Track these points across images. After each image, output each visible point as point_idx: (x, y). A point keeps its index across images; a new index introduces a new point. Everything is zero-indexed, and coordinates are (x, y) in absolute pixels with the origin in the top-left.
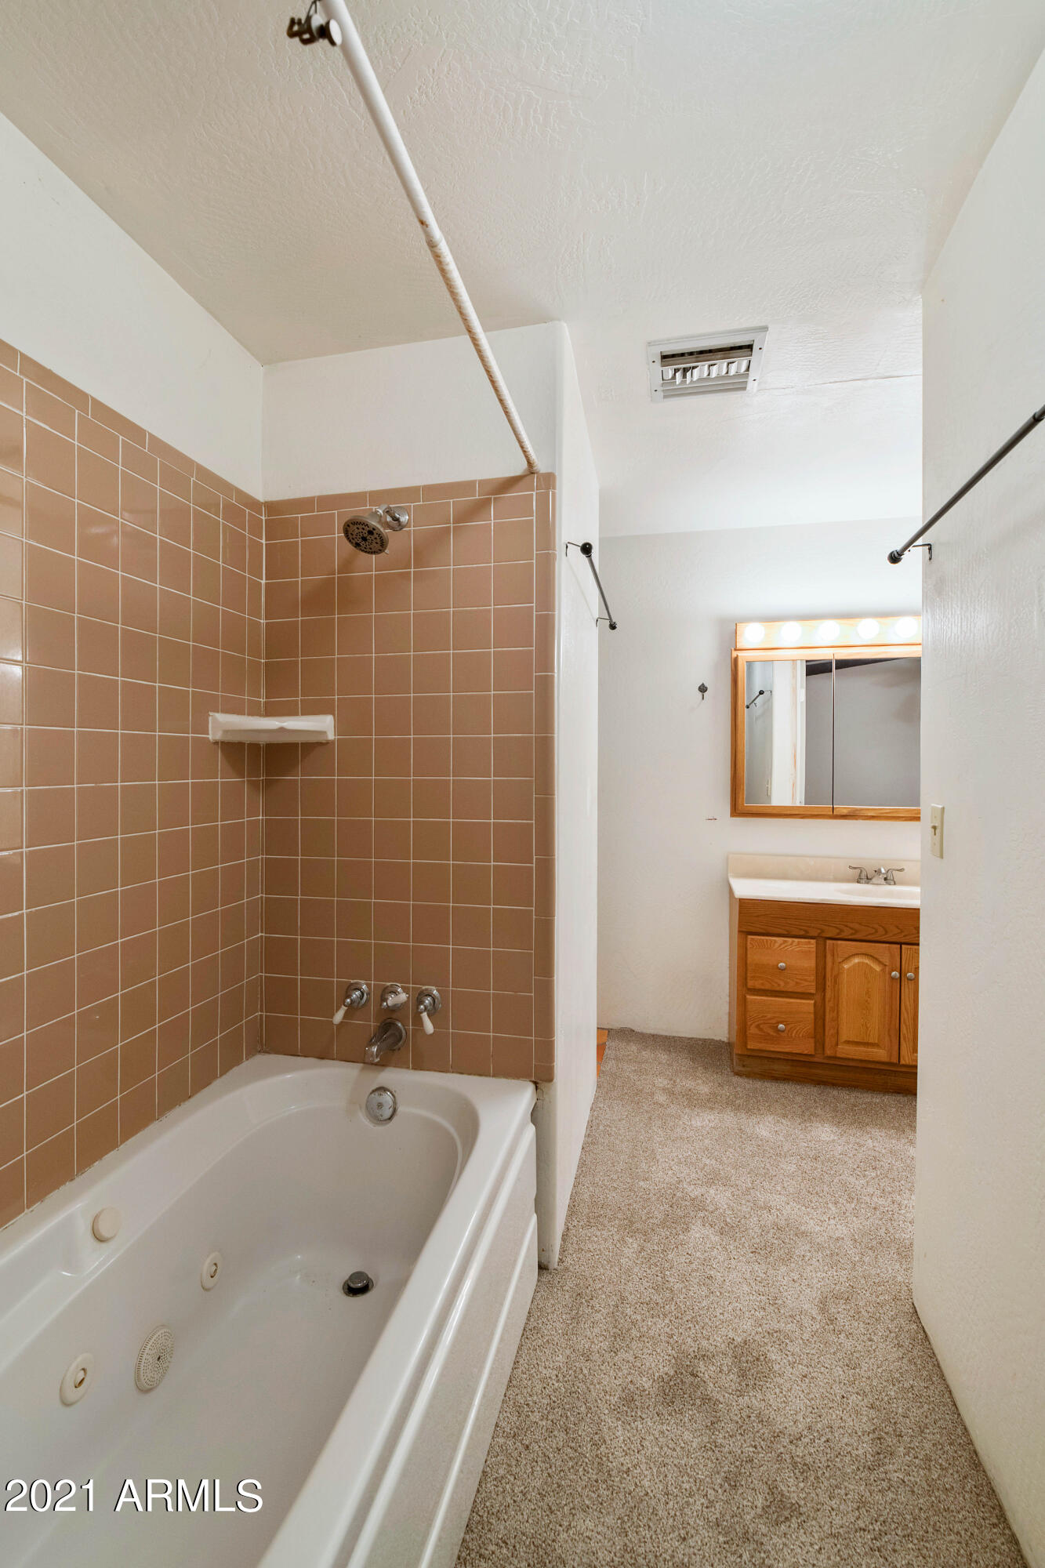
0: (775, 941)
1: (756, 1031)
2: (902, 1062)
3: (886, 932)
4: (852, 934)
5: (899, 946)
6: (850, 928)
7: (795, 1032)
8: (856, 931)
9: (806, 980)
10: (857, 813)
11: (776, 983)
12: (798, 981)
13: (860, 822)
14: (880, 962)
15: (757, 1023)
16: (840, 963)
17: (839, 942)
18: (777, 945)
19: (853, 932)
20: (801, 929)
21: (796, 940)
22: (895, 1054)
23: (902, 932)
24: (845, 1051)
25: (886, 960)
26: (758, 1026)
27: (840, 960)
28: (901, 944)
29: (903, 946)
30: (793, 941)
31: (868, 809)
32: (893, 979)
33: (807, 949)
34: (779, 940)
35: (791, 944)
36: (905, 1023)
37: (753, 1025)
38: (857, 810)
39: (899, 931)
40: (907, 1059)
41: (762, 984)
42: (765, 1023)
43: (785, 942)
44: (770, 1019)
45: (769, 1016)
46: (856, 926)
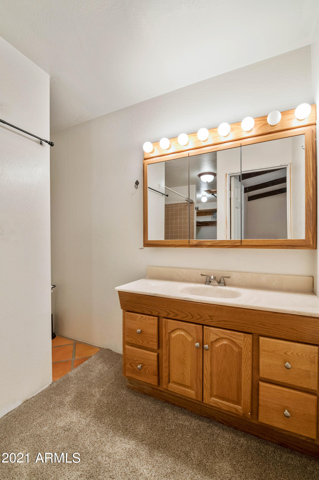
0: (137, 316)
1: (130, 367)
2: (204, 402)
3: (193, 317)
4: (174, 316)
5: (201, 326)
6: (173, 312)
7: (148, 370)
8: (177, 315)
9: (152, 341)
10: (201, 243)
11: (138, 340)
12: (148, 341)
13: (205, 249)
14: (191, 336)
15: (130, 362)
16: (170, 333)
17: (169, 320)
18: (138, 318)
19: (175, 315)
20: (148, 311)
21: (148, 317)
22: (200, 395)
23: (202, 317)
24: (173, 387)
25: (194, 335)
26: (130, 364)
27: (169, 331)
28: (203, 325)
29: (204, 327)
30: (146, 317)
31: (207, 241)
32: (197, 348)
33: (153, 323)
34: (139, 316)
35: (145, 319)
36: (205, 377)
37: (128, 363)
38: (201, 242)
39: (200, 317)
40: (207, 400)
41: (132, 340)
42: (134, 363)
43: (142, 317)
44: (136, 361)
45: (135, 359)
46: (176, 311)
